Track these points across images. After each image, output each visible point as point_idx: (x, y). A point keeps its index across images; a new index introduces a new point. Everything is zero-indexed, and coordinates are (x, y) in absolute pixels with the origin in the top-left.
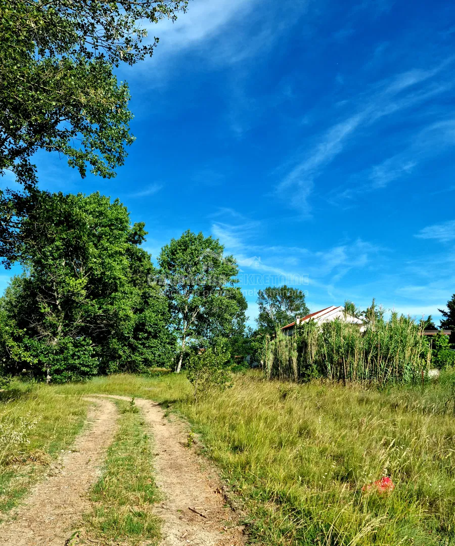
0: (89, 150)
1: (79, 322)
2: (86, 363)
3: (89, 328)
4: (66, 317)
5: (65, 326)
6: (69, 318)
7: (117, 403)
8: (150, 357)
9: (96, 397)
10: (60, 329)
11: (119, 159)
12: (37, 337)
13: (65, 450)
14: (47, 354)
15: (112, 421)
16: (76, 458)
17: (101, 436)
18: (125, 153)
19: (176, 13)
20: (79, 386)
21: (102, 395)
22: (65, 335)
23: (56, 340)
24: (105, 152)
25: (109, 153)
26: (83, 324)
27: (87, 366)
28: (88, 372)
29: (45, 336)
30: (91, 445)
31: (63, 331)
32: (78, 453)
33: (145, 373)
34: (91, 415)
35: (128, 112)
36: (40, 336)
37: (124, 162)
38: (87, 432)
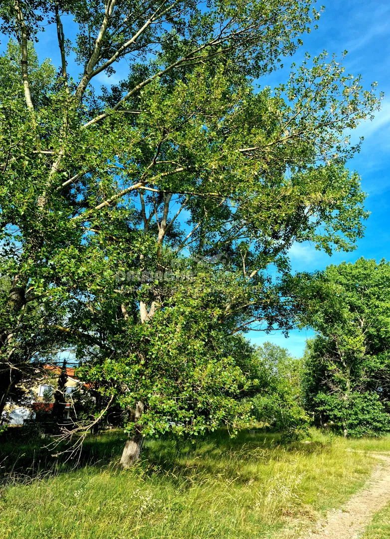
0: (331, 233)
1: (364, 378)
2: (378, 418)
3: (375, 383)
4: (352, 372)
5: (352, 381)
6: (354, 374)
10: (348, 385)
11: (359, 233)
12: (330, 392)
13: (336, 508)
14: (341, 408)
16: (344, 518)
17: (376, 499)
18: (363, 227)
19: (372, 114)
20: (374, 442)
22: (354, 390)
23: (346, 395)
24: (346, 231)
25: (349, 230)
26: (369, 380)
27: (379, 422)
28: (381, 428)
29: (336, 392)
30: (363, 507)
31: (351, 387)
32: (348, 514)
34: (376, 475)
35: (362, 193)
36: (332, 391)
37: (364, 235)
38: (365, 493)
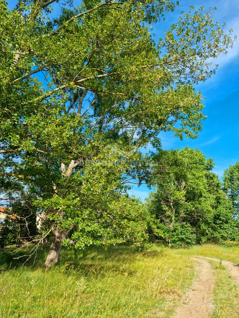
0: (184, 127)
1: (183, 214)
2: (189, 237)
3: (188, 218)
5: (176, 217)
6: (178, 212)
7: (210, 262)
8: (226, 235)
9: (198, 258)
11: (199, 129)
13: (188, 288)
15: (210, 273)
16: (196, 294)
18: (202, 125)
20: (186, 250)
21: (200, 257)
23: (172, 224)
25: (194, 126)
31: (175, 220)
32: (196, 292)
33: (223, 244)
36: (164, 222)
37: (202, 129)
38: (198, 279)
